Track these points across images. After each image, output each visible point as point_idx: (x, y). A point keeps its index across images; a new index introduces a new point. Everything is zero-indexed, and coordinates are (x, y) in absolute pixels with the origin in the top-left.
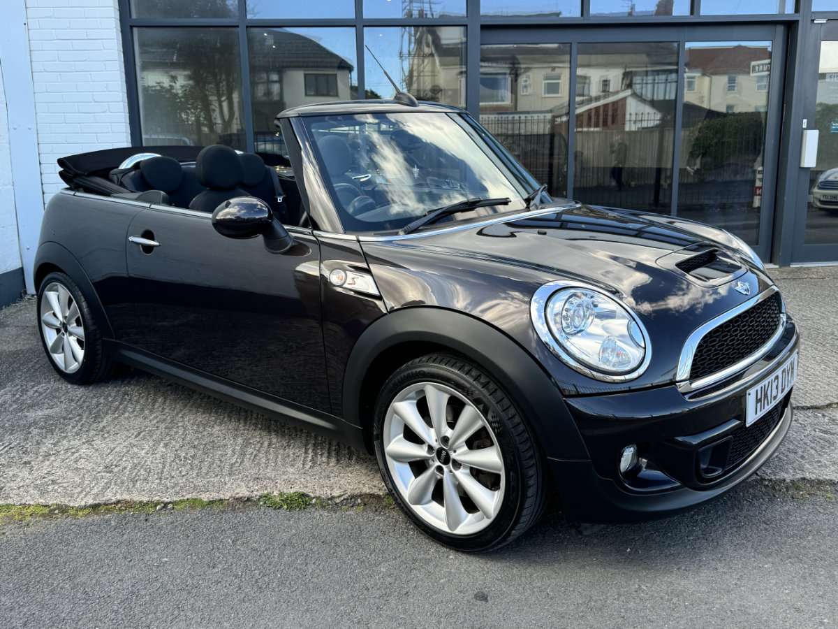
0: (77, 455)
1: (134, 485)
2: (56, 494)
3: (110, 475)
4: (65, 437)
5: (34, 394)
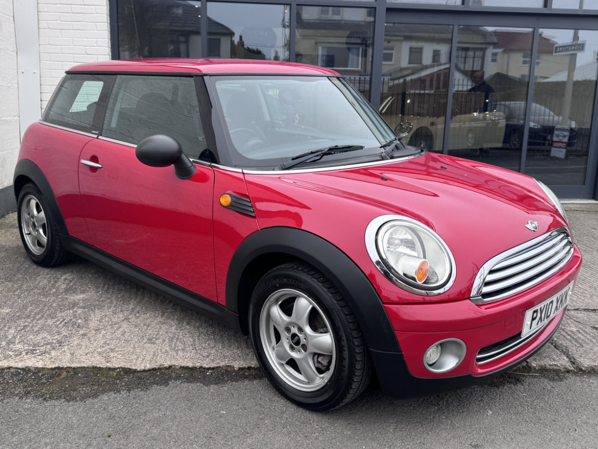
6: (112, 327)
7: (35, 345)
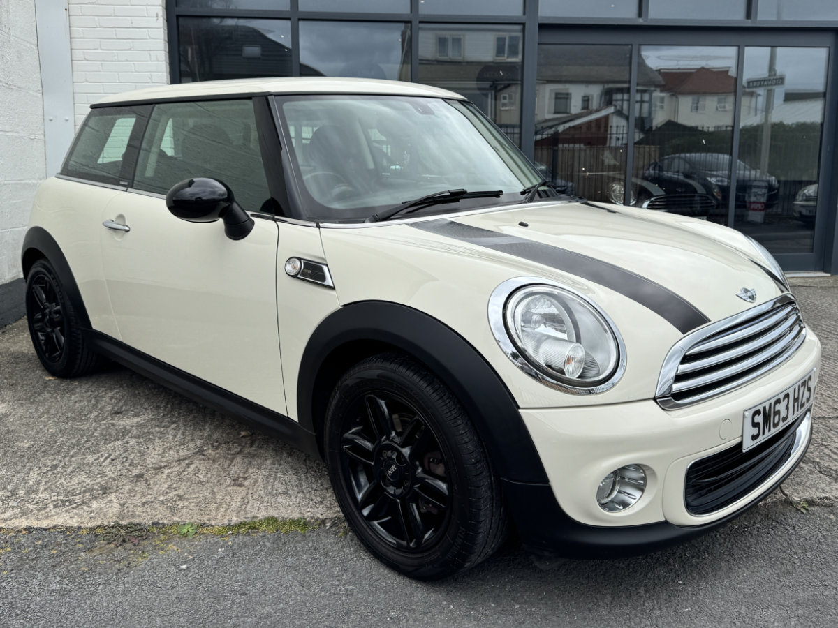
0: (193, 466)
1: (276, 500)
2: (190, 512)
3: (243, 488)
4: (170, 448)
5: (111, 400)
6: (179, 464)
7: (67, 494)
